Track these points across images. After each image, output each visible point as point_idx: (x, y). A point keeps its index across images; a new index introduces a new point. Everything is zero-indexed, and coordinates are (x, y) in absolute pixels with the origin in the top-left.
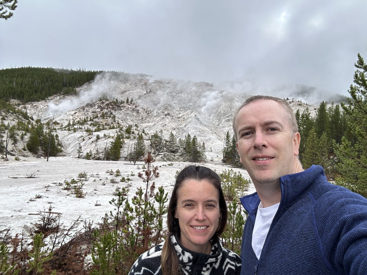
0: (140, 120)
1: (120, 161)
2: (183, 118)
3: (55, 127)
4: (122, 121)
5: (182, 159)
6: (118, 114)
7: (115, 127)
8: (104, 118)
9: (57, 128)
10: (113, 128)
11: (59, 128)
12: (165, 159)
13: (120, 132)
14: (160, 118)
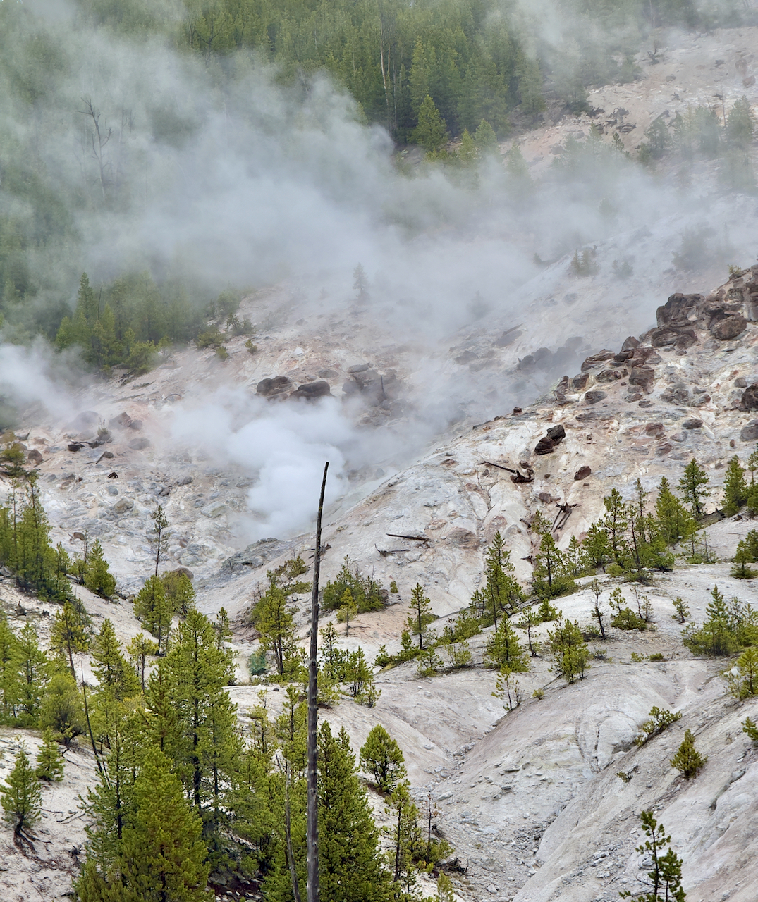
3: (345, 645)
9: (371, 655)
11: (395, 649)
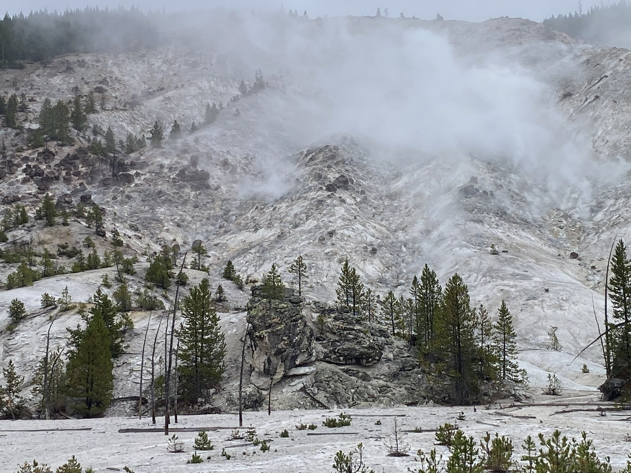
0: (216, 218)
1: (112, 415)
2: (415, 196)
4: (136, 230)
5: (404, 392)
6: (115, 198)
7: (102, 259)
8: (50, 224)
10: (93, 264)
12: (321, 396)
13: (119, 280)
14: (307, 203)
